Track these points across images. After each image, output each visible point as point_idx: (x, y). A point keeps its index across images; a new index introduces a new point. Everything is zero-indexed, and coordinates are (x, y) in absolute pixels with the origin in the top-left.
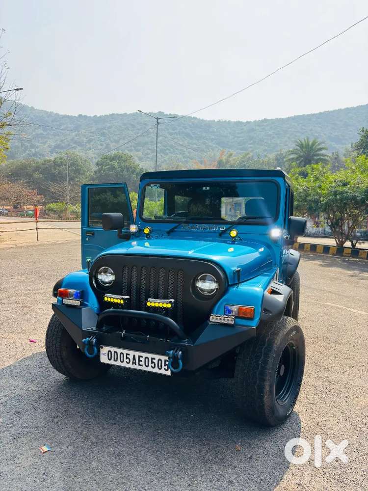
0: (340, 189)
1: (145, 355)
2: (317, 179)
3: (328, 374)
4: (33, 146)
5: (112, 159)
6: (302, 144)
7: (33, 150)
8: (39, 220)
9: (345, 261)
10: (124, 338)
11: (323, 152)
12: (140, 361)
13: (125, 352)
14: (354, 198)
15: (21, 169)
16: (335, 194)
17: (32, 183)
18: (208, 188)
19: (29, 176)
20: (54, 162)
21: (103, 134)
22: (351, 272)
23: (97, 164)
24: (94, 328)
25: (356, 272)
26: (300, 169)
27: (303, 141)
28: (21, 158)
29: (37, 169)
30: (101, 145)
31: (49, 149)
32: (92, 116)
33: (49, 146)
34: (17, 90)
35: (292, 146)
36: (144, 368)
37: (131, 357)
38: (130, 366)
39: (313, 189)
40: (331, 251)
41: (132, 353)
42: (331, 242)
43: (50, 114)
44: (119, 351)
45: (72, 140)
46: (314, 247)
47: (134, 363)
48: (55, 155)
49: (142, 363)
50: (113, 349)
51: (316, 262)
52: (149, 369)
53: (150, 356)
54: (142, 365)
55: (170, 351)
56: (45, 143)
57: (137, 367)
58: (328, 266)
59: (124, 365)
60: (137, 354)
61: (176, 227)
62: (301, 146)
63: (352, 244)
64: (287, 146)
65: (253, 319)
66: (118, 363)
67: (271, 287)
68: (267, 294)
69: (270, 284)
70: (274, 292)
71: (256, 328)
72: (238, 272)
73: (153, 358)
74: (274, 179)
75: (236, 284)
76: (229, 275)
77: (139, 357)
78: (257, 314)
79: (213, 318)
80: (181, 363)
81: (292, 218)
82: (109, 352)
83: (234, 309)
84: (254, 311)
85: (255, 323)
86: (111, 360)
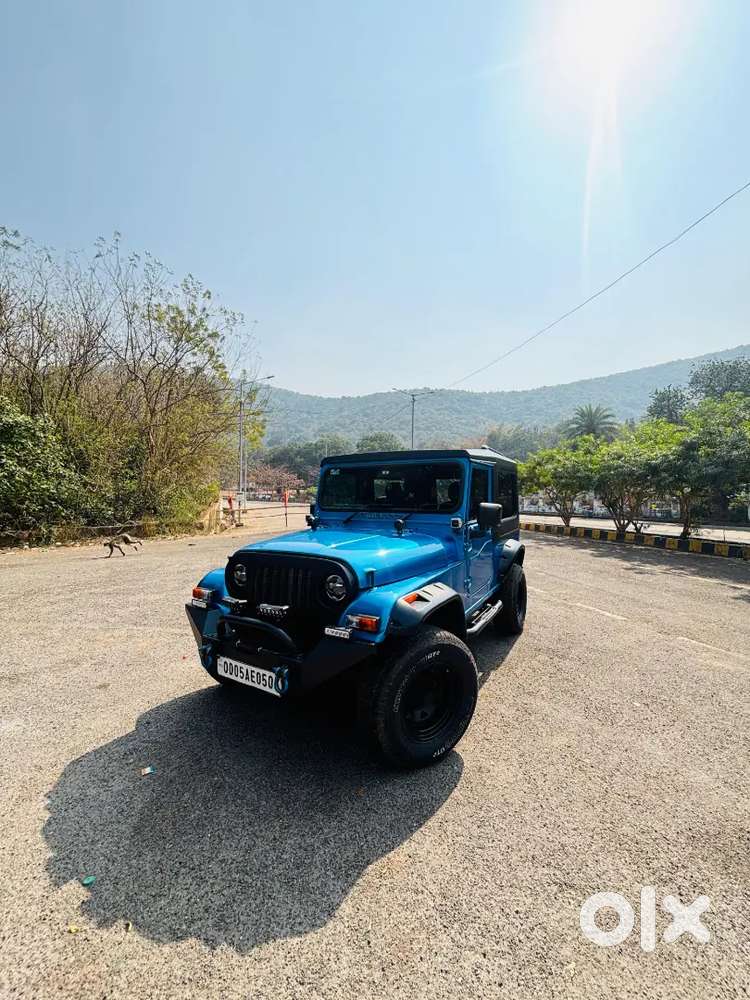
0: (616, 463)
1: (257, 670)
2: (588, 452)
3: (527, 699)
4: (298, 431)
5: (373, 440)
6: (583, 413)
7: (298, 435)
8: (288, 504)
9: (628, 550)
10: (239, 649)
11: (610, 420)
12: (252, 676)
13: (239, 664)
14: (632, 473)
15: (283, 454)
16: (609, 468)
17: (294, 468)
18: (388, 473)
19: (291, 460)
20: (316, 445)
21: (366, 415)
22: (627, 564)
23: (358, 446)
24: (216, 635)
25: (636, 563)
27: (584, 408)
28: (286, 443)
29: (299, 453)
30: (365, 426)
31: (313, 433)
32: (355, 396)
33: (313, 430)
34: (269, 378)
35: (572, 416)
36: (256, 685)
37: (244, 671)
38: (243, 681)
39: (584, 463)
40: (609, 537)
41: (245, 667)
42: (610, 525)
43: (314, 398)
44: (234, 663)
45: (336, 422)
46: (588, 532)
47: (247, 679)
48: (318, 438)
49: (254, 679)
50: (229, 661)
51: (588, 551)
52: (261, 687)
53: (262, 672)
54: (254, 682)
55: (277, 667)
56: (308, 427)
57: (250, 683)
59: (239, 680)
60: (250, 668)
61: (352, 517)
62: (583, 415)
63: (636, 529)
64: (568, 414)
65: (376, 632)
66: (233, 677)
67: (420, 592)
68: (402, 602)
69: (423, 588)
70: (420, 598)
71: (378, 645)
72: (372, 573)
73: (264, 675)
74: (457, 459)
75: (369, 589)
76: (360, 577)
77: (252, 671)
78: (384, 627)
79: (328, 631)
80: (287, 683)
81: (483, 504)
82: (225, 663)
83: (355, 619)
84: (378, 623)
85: (379, 638)
86: (226, 672)
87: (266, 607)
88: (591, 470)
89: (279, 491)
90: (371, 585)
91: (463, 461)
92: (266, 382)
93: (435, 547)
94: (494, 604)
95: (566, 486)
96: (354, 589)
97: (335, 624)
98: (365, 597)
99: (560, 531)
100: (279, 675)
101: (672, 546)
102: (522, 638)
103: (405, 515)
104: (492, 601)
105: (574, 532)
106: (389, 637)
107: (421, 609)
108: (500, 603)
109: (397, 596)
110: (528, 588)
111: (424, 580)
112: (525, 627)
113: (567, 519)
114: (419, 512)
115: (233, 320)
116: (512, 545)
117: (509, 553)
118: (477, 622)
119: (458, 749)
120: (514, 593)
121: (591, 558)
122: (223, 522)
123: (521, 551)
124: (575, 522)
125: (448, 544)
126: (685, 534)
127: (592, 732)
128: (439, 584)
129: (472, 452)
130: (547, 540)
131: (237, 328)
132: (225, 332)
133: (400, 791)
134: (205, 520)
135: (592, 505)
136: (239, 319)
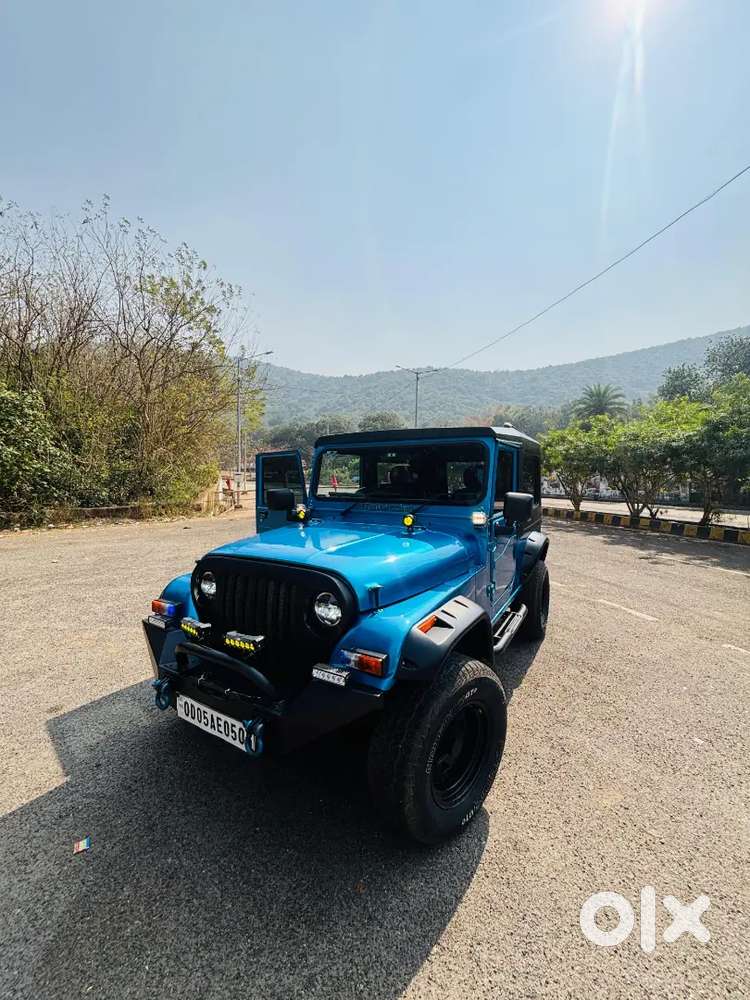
0: (632, 444)
1: (224, 718)
2: (602, 433)
4: (299, 410)
5: (375, 420)
6: (591, 393)
7: (299, 415)
9: (639, 536)
10: (201, 687)
11: (621, 399)
12: (218, 724)
13: (203, 708)
14: (650, 456)
15: (284, 434)
16: (626, 450)
18: (394, 455)
19: (292, 439)
20: (317, 425)
21: (369, 395)
22: (644, 553)
23: (360, 425)
24: (175, 666)
25: (652, 552)
26: (581, 421)
27: (593, 388)
28: (286, 423)
29: (300, 433)
30: (367, 405)
31: (314, 413)
32: (357, 375)
33: (315, 410)
34: (268, 353)
35: (580, 395)
36: (223, 737)
37: (208, 716)
38: (208, 729)
39: (598, 445)
40: (622, 523)
41: (210, 712)
42: (622, 509)
43: (315, 377)
44: (197, 705)
45: (337, 402)
46: (600, 517)
47: (213, 727)
48: (320, 418)
49: (222, 729)
50: (190, 701)
51: (600, 537)
52: (229, 740)
53: (231, 721)
54: (221, 732)
55: (248, 720)
56: (310, 406)
57: (215, 733)
58: (613, 543)
59: (202, 726)
60: (216, 714)
61: (352, 508)
62: (591, 395)
63: (651, 514)
64: (575, 394)
65: (384, 676)
66: (195, 722)
67: (438, 614)
68: (416, 631)
69: (442, 608)
70: (439, 623)
71: (386, 695)
72: (375, 590)
73: (233, 726)
74: (481, 439)
75: (371, 611)
76: (360, 594)
77: (218, 719)
78: (393, 671)
79: (316, 673)
80: (261, 743)
81: (510, 494)
82: (186, 703)
83: (353, 657)
84: (387, 660)
85: (385, 685)
86: (187, 715)
88: (606, 452)
90: (374, 607)
91: (488, 442)
92: (265, 360)
93: (453, 548)
94: (518, 610)
95: (577, 469)
96: (353, 612)
97: (327, 660)
98: (369, 623)
99: (569, 515)
100: (250, 731)
101: (691, 533)
104: (515, 607)
105: (585, 516)
106: (399, 682)
107: (441, 638)
108: (524, 608)
109: (405, 620)
111: (443, 595)
113: (577, 504)
114: (433, 504)
115: (229, 292)
116: (535, 538)
117: (532, 549)
118: (502, 634)
120: (538, 595)
121: (602, 545)
122: (222, 503)
123: (546, 545)
124: (585, 506)
125: (468, 544)
126: (705, 520)
128: (460, 598)
129: (498, 430)
130: (553, 525)
131: (234, 301)
132: (222, 306)
134: (203, 501)
135: (598, 488)
136: (236, 291)
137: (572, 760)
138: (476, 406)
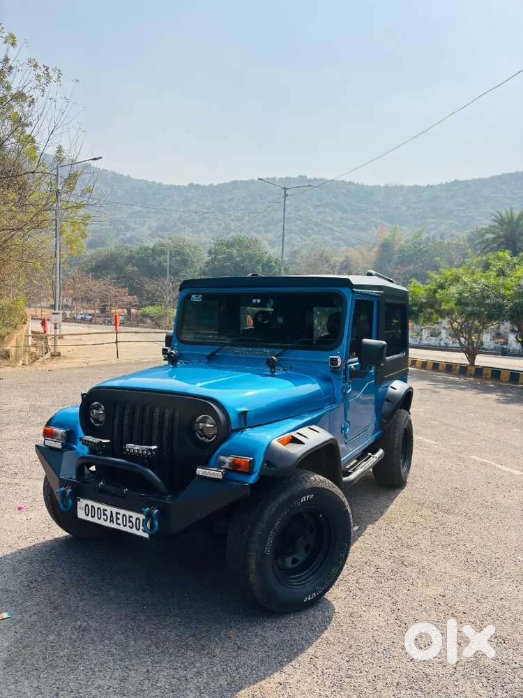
1: (122, 512)
3: (404, 552)
4: (128, 229)
5: (230, 245)
6: (502, 220)
7: (128, 235)
8: (120, 328)
10: (102, 491)
12: (117, 519)
13: (103, 507)
17: (124, 280)
19: (119, 269)
20: (153, 250)
21: (223, 211)
23: (210, 253)
24: (74, 477)
26: (479, 258)
27: (503, 213)
28: (112, 246)
29: (130, 259)
30: (219, 225)
31: (149, 232)
32: (207, 184)
33: (149, 228)
34: (95, 159)
35: (486, 223)
36: (121, 528)
37: (108, 514)
38: (108, 524)
41: (109, 509)
43: (150, 185)
44: (97, 505)
45: (179, 219)
47: (112, 521)
48: (157, 240)
49: (120, 521)
50: (90, 503)
52: (127, 529)
53: (128, 513)
54: (119, 524)
55: (145, 508)
56: (142, 224)
57: (114, 526)
59: (102, 522)
60: (115, 510)
61: (217, 351)
62: (501, 222)
65: (250, 473)
66: (95, 520)
67: (294, 434)
68: (277, 444)
69: (298, 431)
70: (294, 441)
71: (251, 485)
72: (244, 413)
73: (131, 517)
74: (339, 289)
75: (241, 429)
76: (233, 416)
77: (117, 513)
78: (257, 468)
79: (200, 471)
80: (157, 523)
81: (365, 340)
82: (87, 505)
83: (228, 460)
84: (252, 463)
85: (252, 479)
86: (87, 515)
87: (132, 447)
88: (503, 297)
89: (103, 310)
90: (243, 426)
91: (345, 291)
93: (310, 387)
94: (374, 452)
95: (472, 315)
96: (226, 430)
97: (205, 464)
98: (238, 438)
99: (463, 370)
100: (149, 516)
102: (404, 494)
103: (277, 351)
104: (372, 449)
105: (480, 372)
106: (263, 478)
107: (297, 450)
108: (381, 452)
109: (271, 437)
110: (415, 437)
111: (300, 422)
112: (408, 480)
113: (472, 357)
115: (45, 77)
116: (398, 387)
117: (393, 396)
118: (354, 470)
119: (329, 596)
121: (495, 404)
122: (33, 349)
123: (409, 395)
124: (482, 360)
125: (326, 386)
127: (468, 582)
128: (314, 427)
129: (356, 280)
130: (446, 382)
131: (52, 88)
132: (36, 94)
133: (271, 632)
134: (11, 346)
135: (507, 340)
136: (54, 76)
137: (408, 570)
138: (362, 229)
